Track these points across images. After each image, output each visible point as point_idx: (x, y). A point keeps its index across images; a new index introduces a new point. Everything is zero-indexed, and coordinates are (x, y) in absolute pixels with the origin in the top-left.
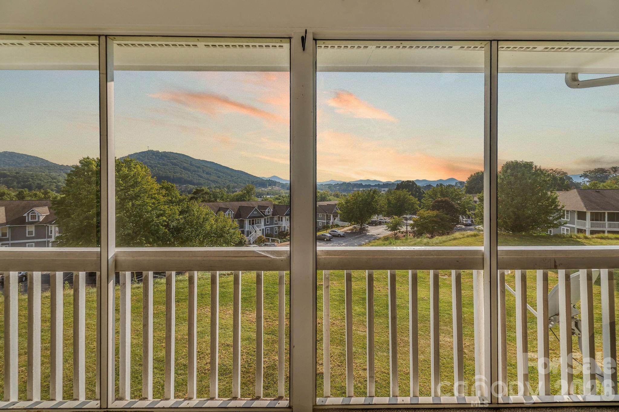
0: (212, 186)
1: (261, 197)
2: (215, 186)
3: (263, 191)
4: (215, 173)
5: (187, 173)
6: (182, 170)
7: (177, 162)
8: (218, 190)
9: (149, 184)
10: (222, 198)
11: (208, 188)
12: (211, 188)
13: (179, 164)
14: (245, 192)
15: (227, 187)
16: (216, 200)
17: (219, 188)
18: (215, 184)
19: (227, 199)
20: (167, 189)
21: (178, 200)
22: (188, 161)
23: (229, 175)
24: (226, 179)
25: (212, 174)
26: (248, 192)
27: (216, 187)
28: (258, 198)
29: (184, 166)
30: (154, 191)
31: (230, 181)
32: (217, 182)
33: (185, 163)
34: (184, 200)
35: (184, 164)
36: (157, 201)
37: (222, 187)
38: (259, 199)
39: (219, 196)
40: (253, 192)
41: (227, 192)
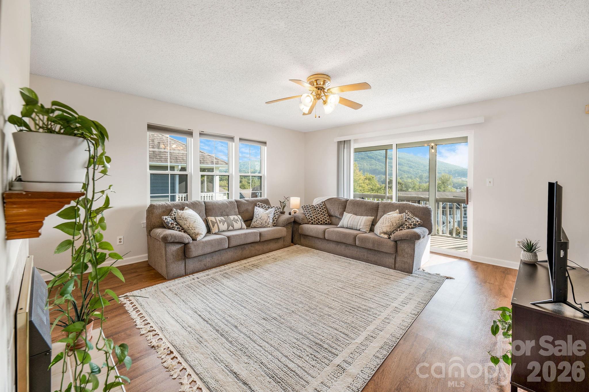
0: (403, 177)
1: (460, 188)
2: (406, 176)
3: (463, 181)
4: (407, 163)
5: (380, 165)
6: (377, 162)
7: (373, 155)
8: (410, 180)
9: (357, 176)
10: (413, 188)
11: (400, 179)
12: (403, 179)
13: (374, 157)
14: (440, 182)
15: (420, 177)
16: (408, 190)
17: (411, 178)
18: (407, 174)
19: (419, 189)
20: (369, 179)
21: (377, 188)
22: (382, 154)
23: (422, 165)
24: (418, 169)
25: (404, 164)
26: (443, 183)
27: (408, 177)
28: (457, 188)
29: (378, 158)
30: (361, 181)
31: (423, 171)
32: (409, 172)
33: (379, 155)
34: (381, 188)
35: (378, 157)
36: (363, 188)
37: (413, 177)
38: (458, 190)
39: (412, 186)
40: (449, 182)
41: (420, 182)
